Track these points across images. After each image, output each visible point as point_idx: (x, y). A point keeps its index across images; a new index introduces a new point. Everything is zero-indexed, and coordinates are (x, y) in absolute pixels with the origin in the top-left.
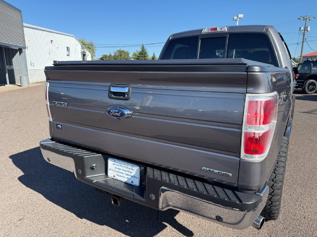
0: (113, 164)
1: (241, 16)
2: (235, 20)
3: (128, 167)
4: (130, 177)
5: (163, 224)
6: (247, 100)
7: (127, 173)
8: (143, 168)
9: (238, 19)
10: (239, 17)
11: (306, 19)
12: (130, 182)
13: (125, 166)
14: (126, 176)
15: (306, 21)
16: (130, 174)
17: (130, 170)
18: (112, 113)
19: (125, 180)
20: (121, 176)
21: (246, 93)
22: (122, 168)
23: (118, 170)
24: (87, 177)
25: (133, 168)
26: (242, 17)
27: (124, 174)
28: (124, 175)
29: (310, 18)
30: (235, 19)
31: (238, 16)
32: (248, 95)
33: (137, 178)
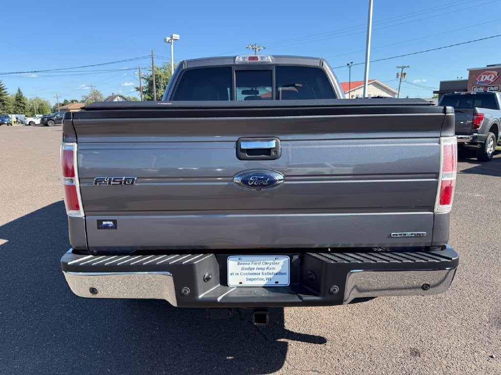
0: (239, 264)
1: (176, 36)
2: (169, 42)
3: (267, 262)
4: (271, 276)
5: (279, 342)
6: (443, 144)
7: (265, 271)
8: (296, 257)
9: (172, 41)
10: (174, 38)
11: (256, 48)
12: (272, 283)
13: (262, 262)
14: (264, 277)
15: (255, 51)
16: (271, 271)
17: (272, 266)
18: (251, 182)
19: (263, 283)
20: (254, 279)
21: (441, 136)
22: (255, 266)
23: (249, 271)
24: (200, 297)
25: (277, 261)
26: (179, 39)
27: (261, 274)
28: (261, 276)
29: (260, 48)
30: (167, 41)
31: (172, 37)
32: (442, 138)
33: (285, 273)
